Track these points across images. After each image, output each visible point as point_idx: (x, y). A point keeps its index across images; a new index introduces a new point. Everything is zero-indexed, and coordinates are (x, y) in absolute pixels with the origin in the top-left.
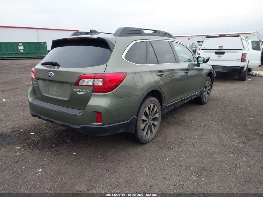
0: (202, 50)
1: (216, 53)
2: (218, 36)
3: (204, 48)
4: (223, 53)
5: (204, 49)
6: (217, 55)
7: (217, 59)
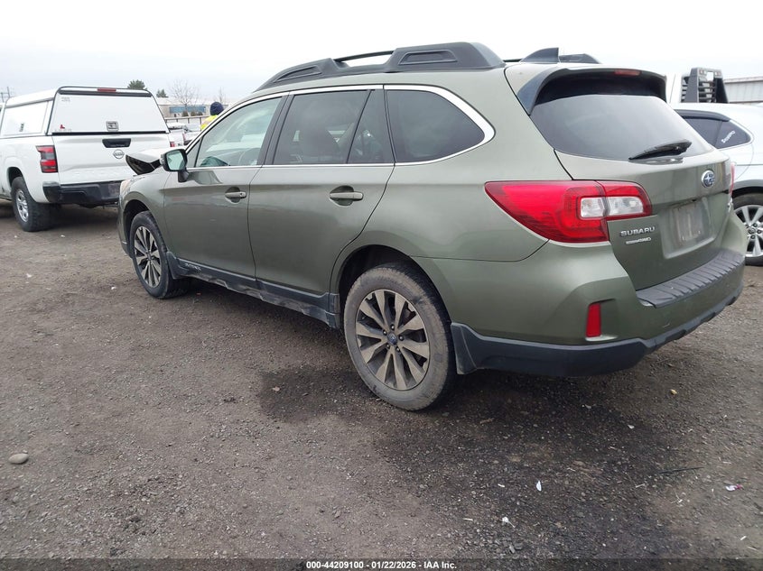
0: (55, 134)
1: (108, 144)
2: (96, 90)
3: (62, 127)
4: (126, 143)
5: (63, 131)
6: (112, 150)
7: (114, 160)
